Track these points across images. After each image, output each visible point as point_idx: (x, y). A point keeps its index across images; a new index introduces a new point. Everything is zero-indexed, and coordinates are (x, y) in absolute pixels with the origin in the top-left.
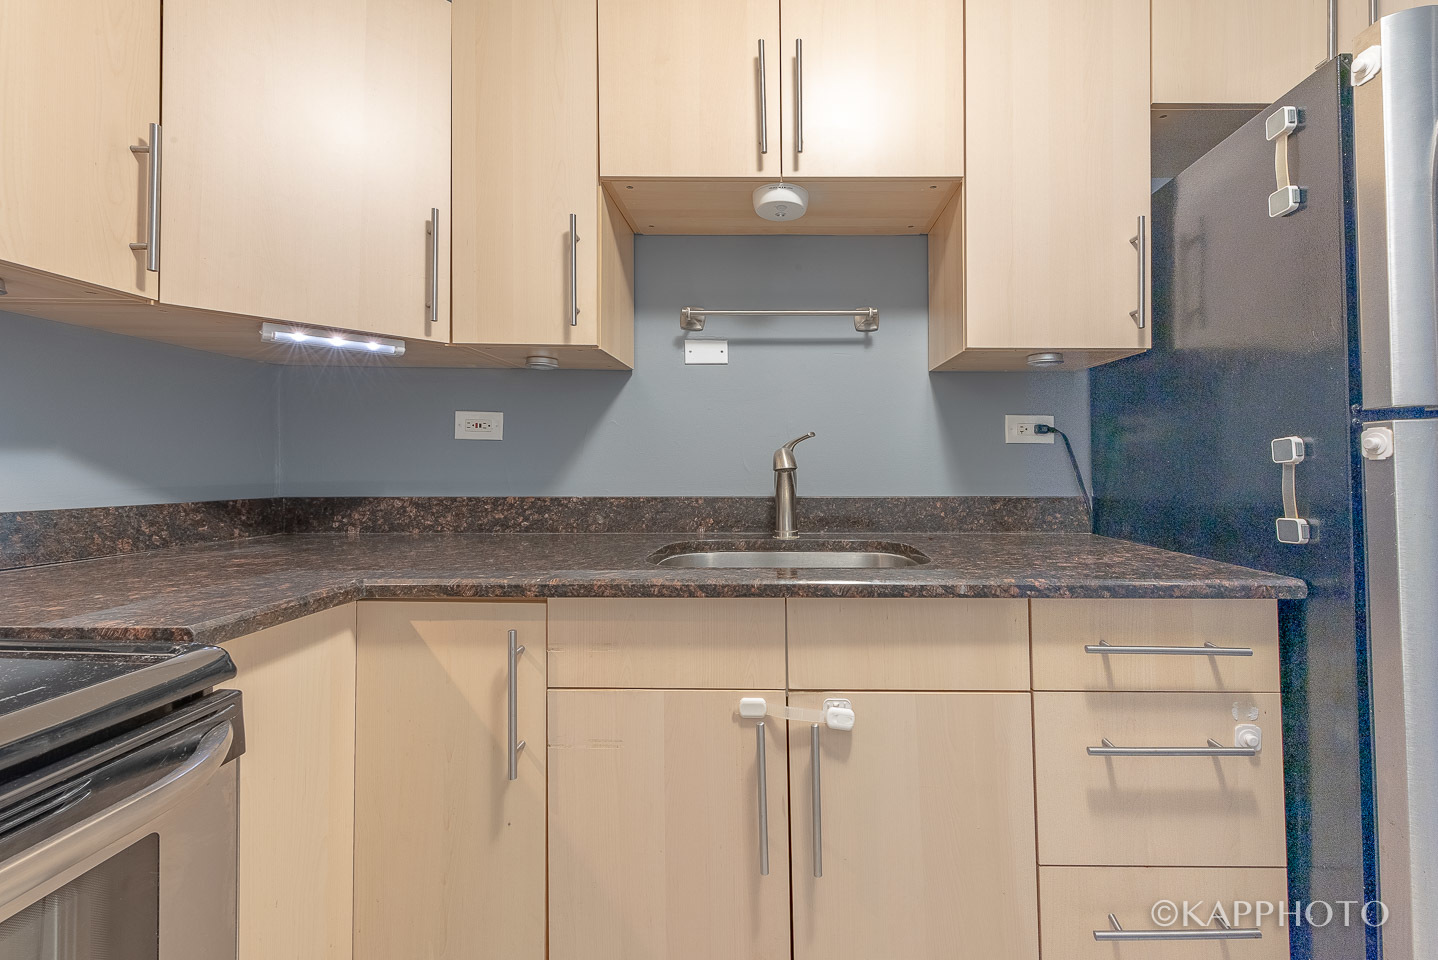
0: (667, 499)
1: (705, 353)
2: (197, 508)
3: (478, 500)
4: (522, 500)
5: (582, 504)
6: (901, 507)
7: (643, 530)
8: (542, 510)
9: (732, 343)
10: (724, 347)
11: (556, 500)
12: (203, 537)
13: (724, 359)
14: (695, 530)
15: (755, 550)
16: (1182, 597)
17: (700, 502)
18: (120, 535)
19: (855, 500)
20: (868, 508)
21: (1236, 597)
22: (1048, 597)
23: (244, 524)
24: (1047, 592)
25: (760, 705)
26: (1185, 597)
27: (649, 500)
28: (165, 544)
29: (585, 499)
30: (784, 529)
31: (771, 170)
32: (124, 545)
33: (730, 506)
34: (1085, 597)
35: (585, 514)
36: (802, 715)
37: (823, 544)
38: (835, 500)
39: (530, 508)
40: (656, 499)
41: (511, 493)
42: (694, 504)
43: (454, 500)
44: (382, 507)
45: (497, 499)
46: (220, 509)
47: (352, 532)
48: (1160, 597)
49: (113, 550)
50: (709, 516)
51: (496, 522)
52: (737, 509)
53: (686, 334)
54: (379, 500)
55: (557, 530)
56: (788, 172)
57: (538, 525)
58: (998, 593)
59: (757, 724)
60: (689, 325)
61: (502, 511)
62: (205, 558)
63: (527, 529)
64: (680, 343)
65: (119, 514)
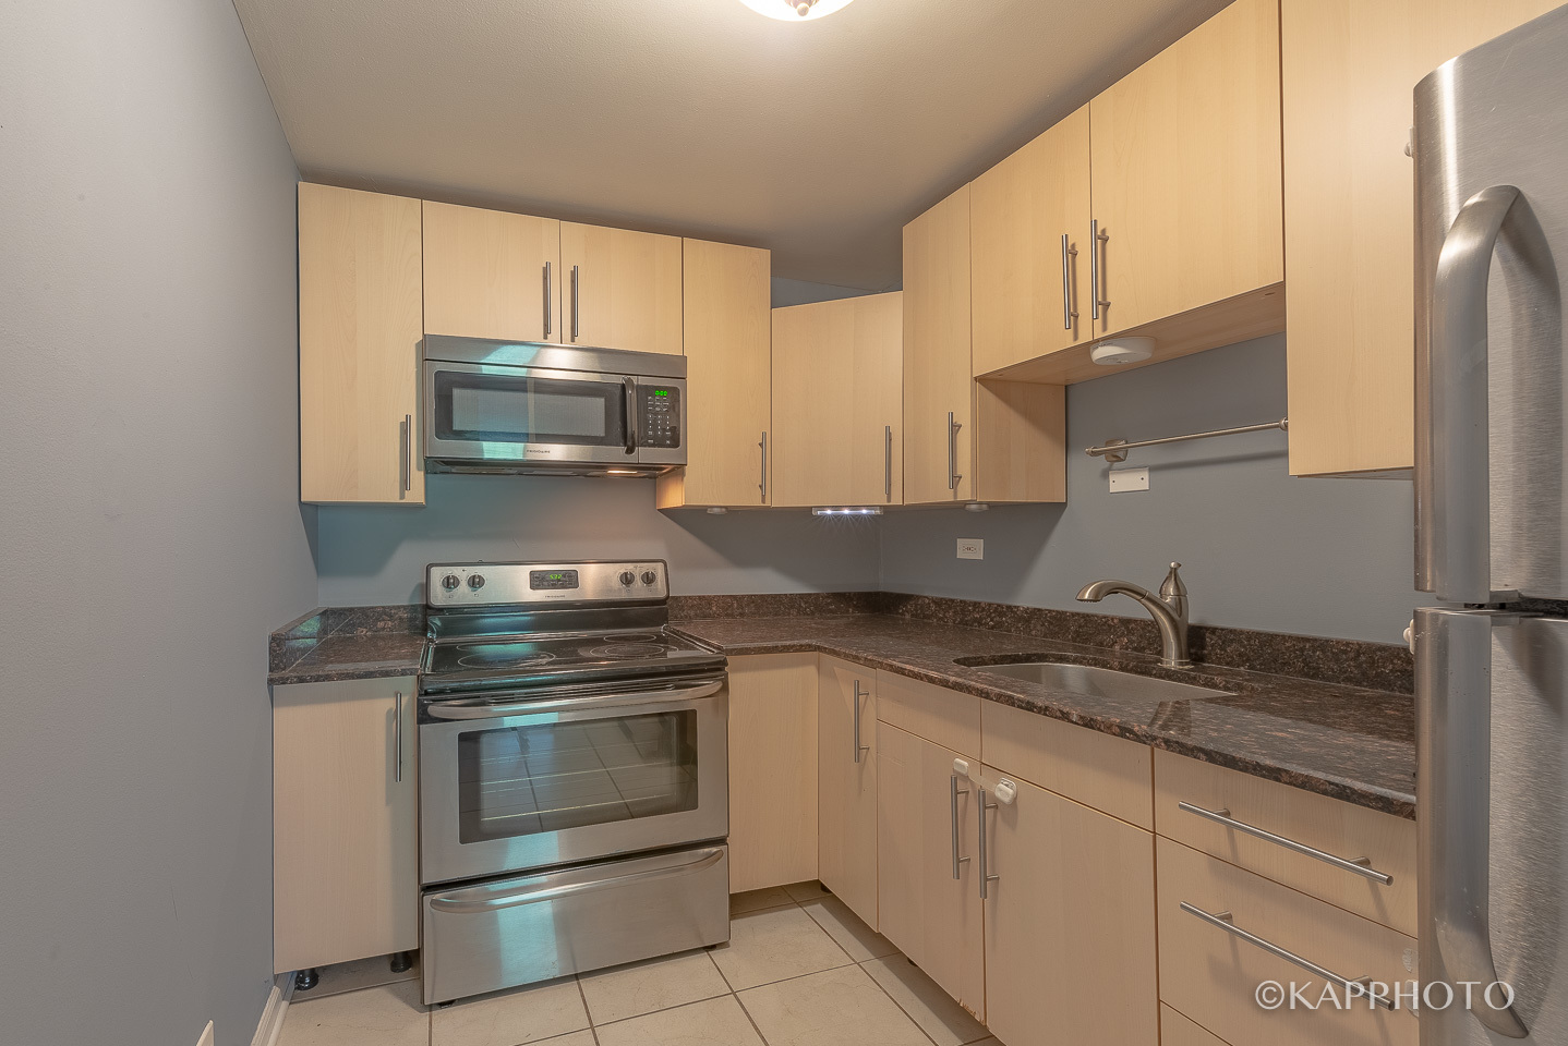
0: (1088, 615)
1: (1129, 481)
2: (831, 595)
3: (965, 602)
4: (990, 605)
5: (1026, 613)
6: (1352, 655)
7: (1069, 640)
8: (1001, 614)
9: (1152, 469)
10: (1146, 475)
11: (1009, 607)
12: (831, 611)
13: (1145, 485)
14: (1112, 646)
15: (1128, 671)
16: (1290, 784)
17: (1115, 621)
18: (792, 607)
19: (1284, 638)
20: (1302, 650)
21: (1369, 806)
22: (1145, 743)
23: (854, 606)
24: (1145, 739)
25: (963, 766)
26: (1294, 785)
27: (1073, 615)
28: (813, 613)
29: (1028, 608)
30: (1169, 656)
31: (1085, 337)
32: (794, 612)
33: (1143, 629)
34: (1180, 752)
35: (1028, 621)
36: (981, 780)
37: (1194, 678)
38: (1258, 634)
39: (994, 612)
40: (1078, 614)
41: (984, 599)
42: (1110, 622)
43: (953, 601)
44: (920, 602)
45: (975, 603)
46: (842, 598)
47: (908, 616)
48: (1264, 776)
49: (789, 614)
50: (1123, 635)
51: (975, 620)
52: (1149, 632)
53: (1111, 465)
54: (918, 597)
55: (1010, 631)
56: (1099, 334)
57: (998, 625)
58: (1102, 728)
59: (957, 778)
60: (1116, 457)
61: (978, 612)
62: (833, 622)
63: (993, 627)
64: (1105, 475)
65: (792, 598)
